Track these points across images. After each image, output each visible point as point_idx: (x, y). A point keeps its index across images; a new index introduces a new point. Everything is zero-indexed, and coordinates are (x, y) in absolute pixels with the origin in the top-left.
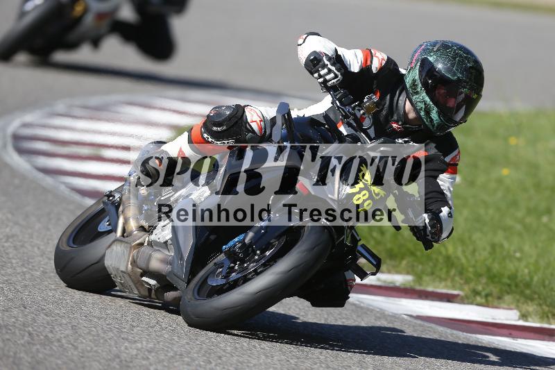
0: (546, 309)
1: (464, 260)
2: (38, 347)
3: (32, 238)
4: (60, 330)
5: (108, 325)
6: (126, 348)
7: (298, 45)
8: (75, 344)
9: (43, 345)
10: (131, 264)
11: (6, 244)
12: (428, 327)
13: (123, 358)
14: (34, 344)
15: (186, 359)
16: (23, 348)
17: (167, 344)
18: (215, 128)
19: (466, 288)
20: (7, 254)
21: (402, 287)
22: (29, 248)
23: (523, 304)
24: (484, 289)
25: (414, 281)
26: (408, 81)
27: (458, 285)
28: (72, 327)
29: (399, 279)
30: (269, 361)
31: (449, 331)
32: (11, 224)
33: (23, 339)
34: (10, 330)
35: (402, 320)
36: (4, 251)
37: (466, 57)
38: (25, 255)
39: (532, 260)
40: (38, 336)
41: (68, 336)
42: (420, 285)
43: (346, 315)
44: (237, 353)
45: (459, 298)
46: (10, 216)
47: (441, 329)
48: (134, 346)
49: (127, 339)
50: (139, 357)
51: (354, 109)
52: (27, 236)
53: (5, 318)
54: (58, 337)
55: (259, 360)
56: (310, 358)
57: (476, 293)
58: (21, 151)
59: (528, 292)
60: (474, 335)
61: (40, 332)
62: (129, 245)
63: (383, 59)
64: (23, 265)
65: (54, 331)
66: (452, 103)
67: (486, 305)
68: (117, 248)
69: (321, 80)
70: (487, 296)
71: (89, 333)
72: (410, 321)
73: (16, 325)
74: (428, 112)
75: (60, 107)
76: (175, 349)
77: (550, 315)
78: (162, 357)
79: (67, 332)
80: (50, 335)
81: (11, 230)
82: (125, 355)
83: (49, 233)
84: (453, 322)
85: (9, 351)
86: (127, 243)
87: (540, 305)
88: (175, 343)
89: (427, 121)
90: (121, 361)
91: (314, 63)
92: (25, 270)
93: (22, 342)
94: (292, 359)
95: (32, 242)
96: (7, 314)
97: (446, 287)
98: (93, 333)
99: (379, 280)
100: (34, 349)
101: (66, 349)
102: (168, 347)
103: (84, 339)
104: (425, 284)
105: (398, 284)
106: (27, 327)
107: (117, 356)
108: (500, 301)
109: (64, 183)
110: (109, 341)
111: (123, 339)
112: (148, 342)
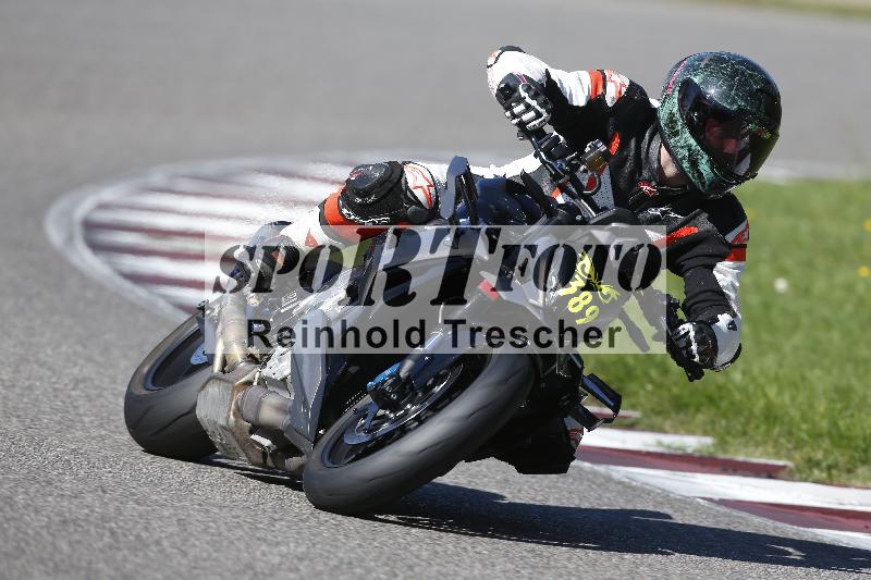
1: (793, 412)
2: (126, 552)
3: (114, 382)
4: (160, 527)
5: (234, 517)
6: (264, 554)
7: (488, 67)
8: (184, 548)
9: (134, 550)
10: (234, 414)
11: (73, 393)
12: (739, 517)
13: (258, 570)
14: (119, 549)
15: (358, 570)
16: (101, 556)
17: (328, 547)
18: (359, 200)
19: (798, 456)
20: (76, 407)
21: (697, 454)
22: (111, 398)
24: (825, 457)
25: (714, 445)
26: (663, 115)
27: (784, 452)
28: (179, 520)
29: (691, 443)
30: (488, 572)
31: (770, 522)
32: (81, 361)
33: (101, 540)
34: (82, 526)
35: (697, 507)
36: (71, 403)
38: (104, 409)
40: (125, 536)
41: (172, 535)
42: (725, 451)
43: (609, 499)
44: (438, 560)
45: (787, 470)
46: (79, 348)
47: (757, 520)
48: (275, 550)
49: (265, 540)
50: (284, 567)
52: (106, 380)
53: (74, 509)
54: (156, 536)
55: (472, 571)
56: (554, 567)
57: (812, 464)
58: (96, 247)
60: (810, 530)
61: (129, 530)
62: (230, 385)
63: (622, 85)
64: (101, 425)
65: (151, 527)
66: (731, 147)
67: (829, 482)
68: (214, 390)
69: (517, 121)
70: (829, 468)
71: (205, 530)
72: (710, 509)
73: (91, 519)
74: (694, 164)
75: (158, 177)
76: (341, 555)
78: (320, 567)
79: (171, 529)
80: (144, 535)
81: (81, 371)
82: (262, 564)
84: (776, 508)
85: (79, 560)
86: (227, 381)
88: (339, 544)
89: (693, 176)
90: (255, 574)
92: (103, 432)
93: (100, 545)
94: (524, 568)
95: (115, 389)
96: (76, 502)
97: (766, 454)
98: (212, 531)
99: (660, 444)
100: (119, 556)
101: (168, 556)
102: (329, 552)
103: (198, 540)
104: (732, 450)
105: (689, 451)
106: (108, 522)
107: (250, 567)
108: (851, 476)
109: (164, 297)
110: (236, 542)
111: (258, 539)
112: (298, 544)
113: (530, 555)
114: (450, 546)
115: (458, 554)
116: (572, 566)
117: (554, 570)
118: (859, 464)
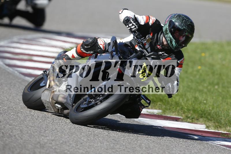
0: (217, 124)
1: (183, 104)
2: (6, 138)
3: (3, 93)
4: (15, 132)
5: (35, 129)
6: (43, 139)
7: (119, 14)
8: (22, 137)
9: (8, 138)
10: (51, 99)
14: (4, 137)
15: (68, 144)
17: (60, 138)
18: (86, 47)
19: (184, 115)
21: (157, 115)
22: (3, 97)
23: (207, 122)
24: (191, 116)
25: (162, 112)
26: (164, 29)
27: (180, 114)
28: (20, 130)
29: (156, 111)
30: (102, 145)
37: (187, 20)
39: (211, 104)
40: (6, 134)
41: (18, 134)
44: (89, 142)
45: (181, 119)
48: (46, 138)
50: (48, 143)
51: (142, 40)
54: (14, 134)
55: (98, 145)
56: (119, 144)
57: (188, 117)
59: (209, 117)
61: (7, 132)
63: (154, 20)
65: (13, 132)
68: (46, 92)
69: (129, 28)
70: (192, 119)
71: (27, 133)
74: (171, 42)
75: (15, 39)
76: (63, 140)
77: (218, 127)
78: (58, 143)
79: (18, 132)
80: (11, 134)
82: (42, 142)
83: (10, 91)
86: (50, 90)
87: (214, 122)
88: (63, 137)
89: (171, 45)
90: (41, 145)
91: (127, 21)
94: (111, 144)
95: (4, 95)
97: (176, 115)
98: (29, 133)
99: (147, 112)
100: (4, 139)
101: (17, 139)
102: (60, 139)
103: (25, 135)
104: (166, 113)
105: (155, 113)
106: (1, 130)
107: (39, 142)
108: (198, 121)
109: (17, 71)
110: (35, 136)
111: (41, 135)
112: (52, 137)
113: (113, 141)
114: (92, 138)
115: (94, 140)
116: (124, 144)
117: (119, 145)
118: (200, 118)
